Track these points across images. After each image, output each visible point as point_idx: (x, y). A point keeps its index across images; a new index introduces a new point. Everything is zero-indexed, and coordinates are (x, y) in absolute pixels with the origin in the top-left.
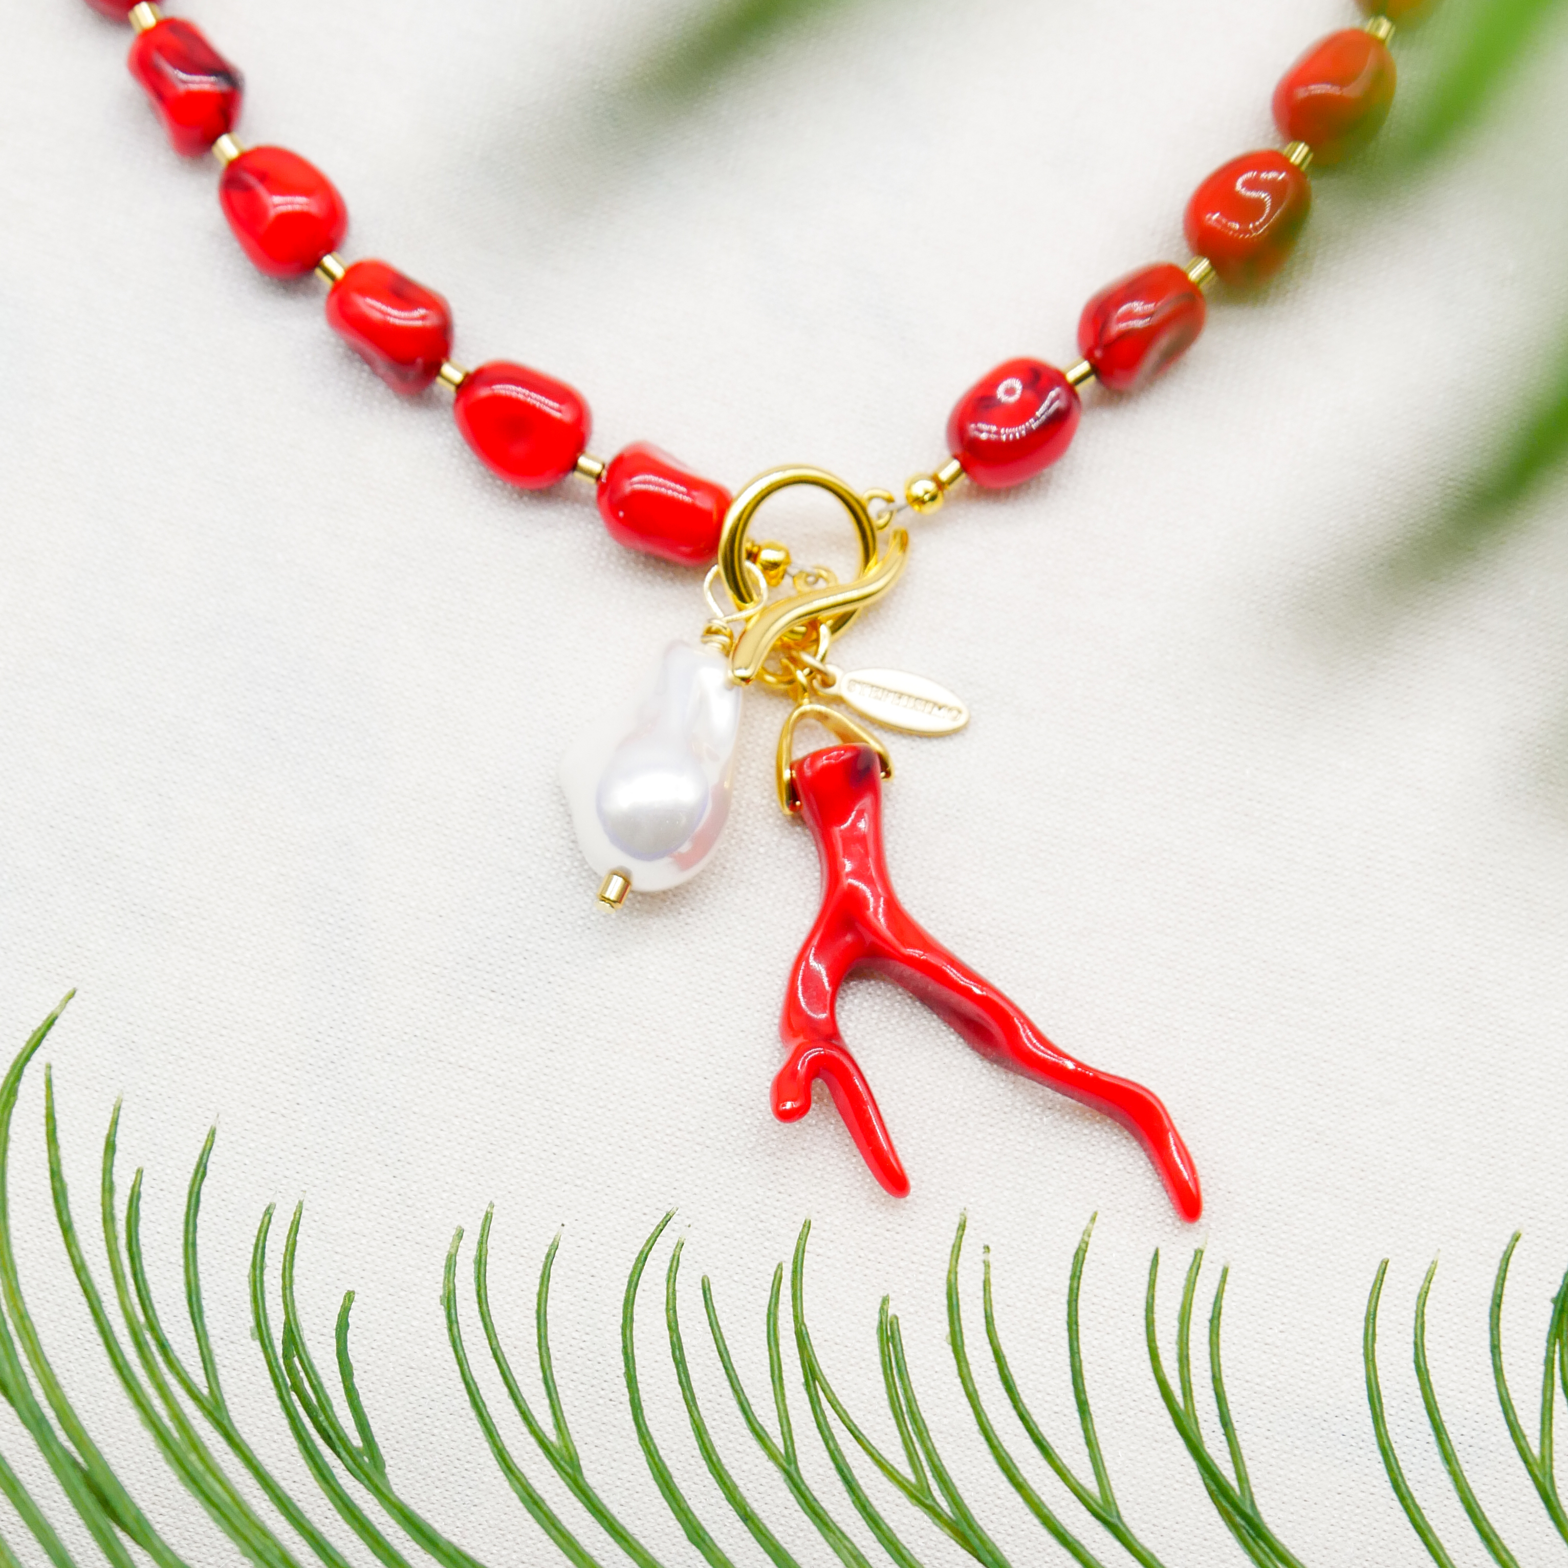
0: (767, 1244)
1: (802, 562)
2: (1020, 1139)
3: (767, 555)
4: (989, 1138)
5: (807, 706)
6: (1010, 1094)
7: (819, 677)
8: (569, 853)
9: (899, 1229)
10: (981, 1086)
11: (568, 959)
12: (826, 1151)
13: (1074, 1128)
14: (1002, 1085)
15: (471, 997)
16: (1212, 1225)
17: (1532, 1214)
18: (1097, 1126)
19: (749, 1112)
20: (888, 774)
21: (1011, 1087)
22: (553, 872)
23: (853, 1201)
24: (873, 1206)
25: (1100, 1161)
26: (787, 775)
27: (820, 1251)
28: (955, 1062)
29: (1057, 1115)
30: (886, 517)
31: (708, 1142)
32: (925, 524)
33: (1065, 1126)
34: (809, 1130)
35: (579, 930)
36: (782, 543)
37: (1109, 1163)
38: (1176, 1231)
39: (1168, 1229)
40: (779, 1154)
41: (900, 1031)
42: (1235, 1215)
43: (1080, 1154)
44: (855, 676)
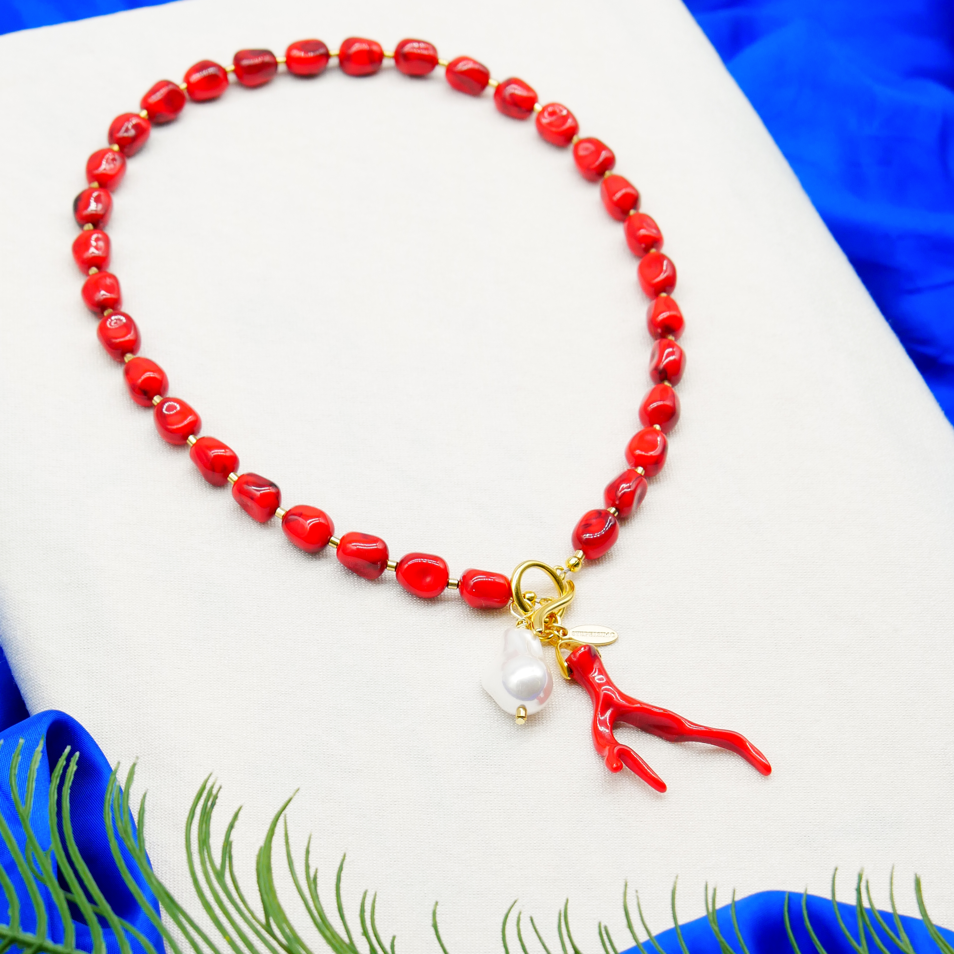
3: (527, 596)
4: (685, 768)
5: (562, 642)
6: (685, 752)
12: (629, 787)
13: (713, 757)
18: (721, 754)
19: (596, 781)
21: (685, 749)
23: (646, 801)
25: (726, 765)
26: (565, 664)
28: (661, 747)
29: (705, 754)
30: (563, 574)
33: (710, 757)
38: (763, 781)
39: (760, 781)
44: (574, 630)
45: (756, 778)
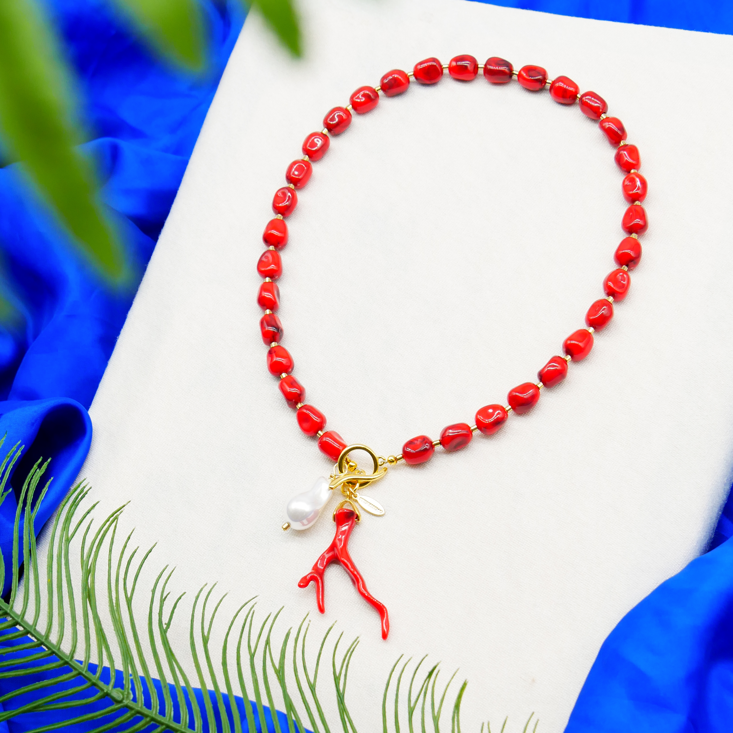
1: (359, 468)
2: (356, 610)
3: (350, 464)
5: (348, 500)
7: (353, 494)
9: (321, 621)
10: (352, 596)
14: (357, 597)
16: (390, 643)
20: (358, 520)
22: (280, 521)
24: (317, 614)
26: (336, 513)
30: (382, 463)
31: (288, 589)
32: (394, 468)
34: (311, 593)
36: (356, 463)
37: (373, 622)
40: (302, 597)
41: (340, 578)
42: (396, 642)
43: (368, 618)
44: (362, 497)
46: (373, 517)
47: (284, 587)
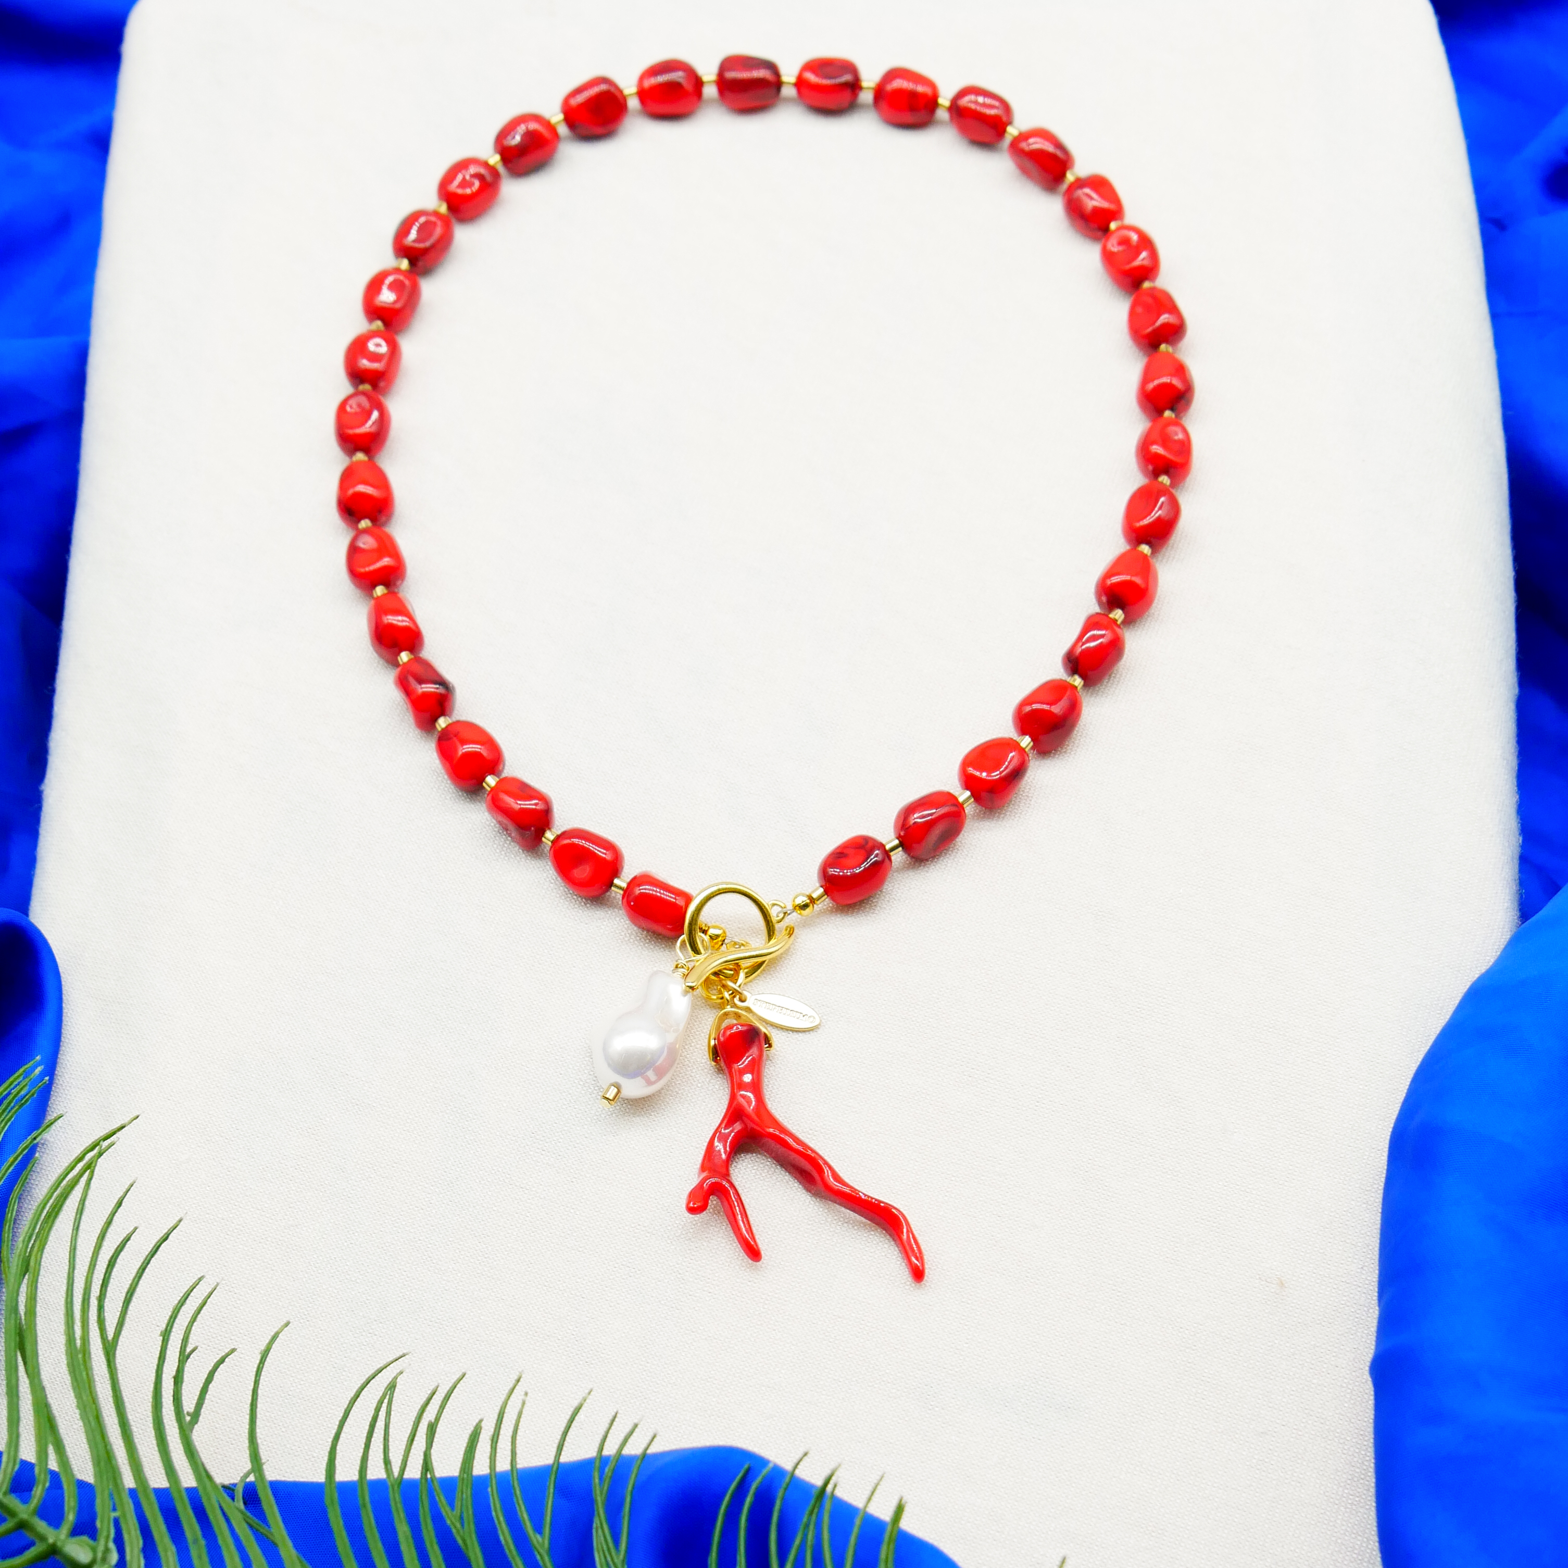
0: (681, 1286)
1: (732, 936)
2: (829, 1238)
3: (712, 931)
4: (811, 1236)
5: (728, 1009)
6: (825, 1214)
7: (738, 997)
8: (593, 1082)
9: (756, 1281)
10: (809, 1210)
11: (587, 1135)
12: (719, 1239)
13: (859, 1233)
14: (821, 1209)
15: (531, 1153)
16: (932, 1286)
17: (1114, 1288)
18: (873, 1233)
19: (678, 1217)
20: (770, 1046)
21: (826, 1211)
22: (583, 1092)
23: (732, 1266)
24: (743, 1269)
25: (872, 1251)
26: (712, 1043)
27: (711, 1291)
28: (796, 1197)
29: (850, 1226)
30: (781, 915)
31: (654, 1232)
32: (805, 924)
33: (854, 1232)
34: (711, 1228)
35: (594, 1121)
36: (722, 926)
37: (877, 1252)
38: (912, 1289)
39: (907, 1287)
40: (693, 1240)
41: (767, 1180)
42: (946, 1282)
43: (861, 1247)
44: (759, 997)
45: (903, 1282)
46: (796, 1035)
47: (643, 1229)
